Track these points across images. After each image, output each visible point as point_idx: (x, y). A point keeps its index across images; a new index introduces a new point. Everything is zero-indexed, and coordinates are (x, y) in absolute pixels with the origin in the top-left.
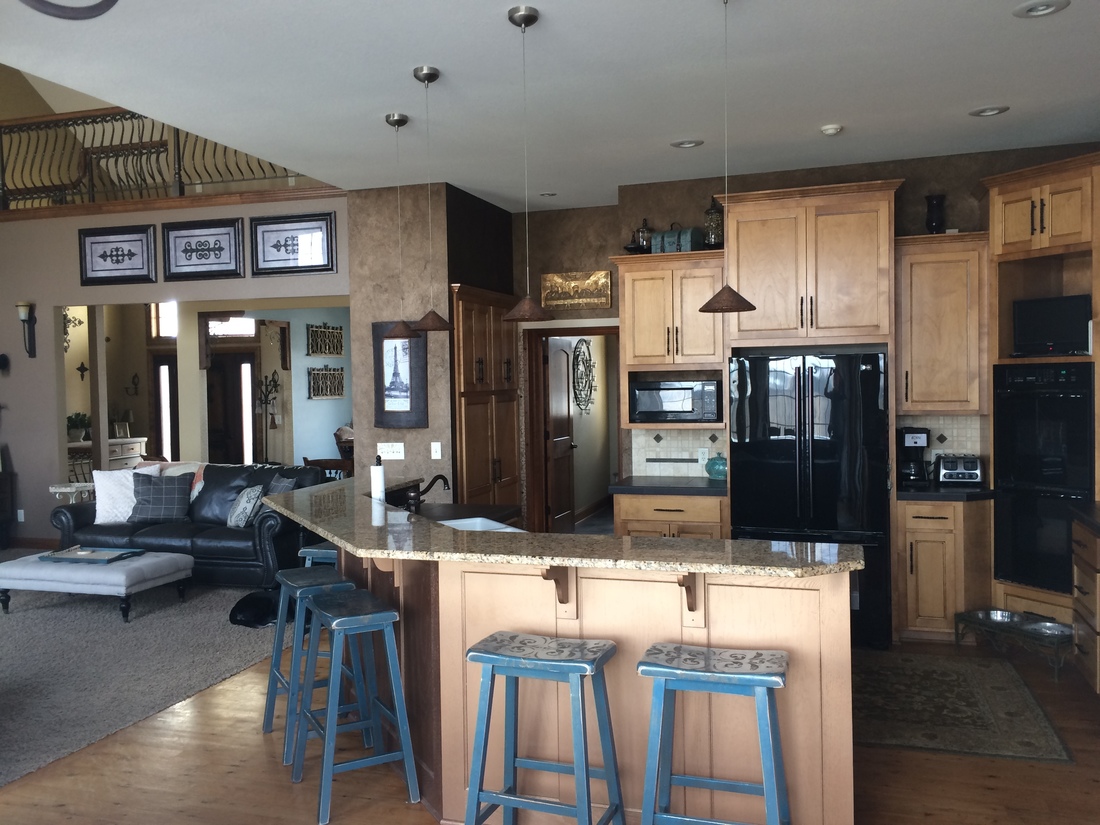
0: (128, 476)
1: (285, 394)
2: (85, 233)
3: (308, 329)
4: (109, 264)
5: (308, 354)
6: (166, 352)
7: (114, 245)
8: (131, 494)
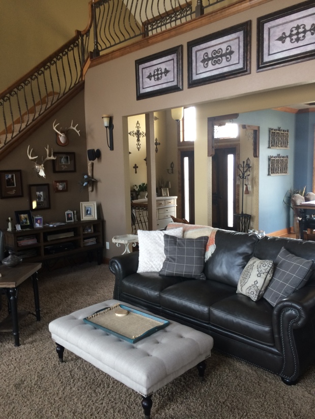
0: (160, 235)
1: (255, 172)
2: (139, 62)
3: (269, 131)
4: (153, 82)
5: (269, 147)
6: (188, 150)
7: (155, 68)
8: (162, 251)
